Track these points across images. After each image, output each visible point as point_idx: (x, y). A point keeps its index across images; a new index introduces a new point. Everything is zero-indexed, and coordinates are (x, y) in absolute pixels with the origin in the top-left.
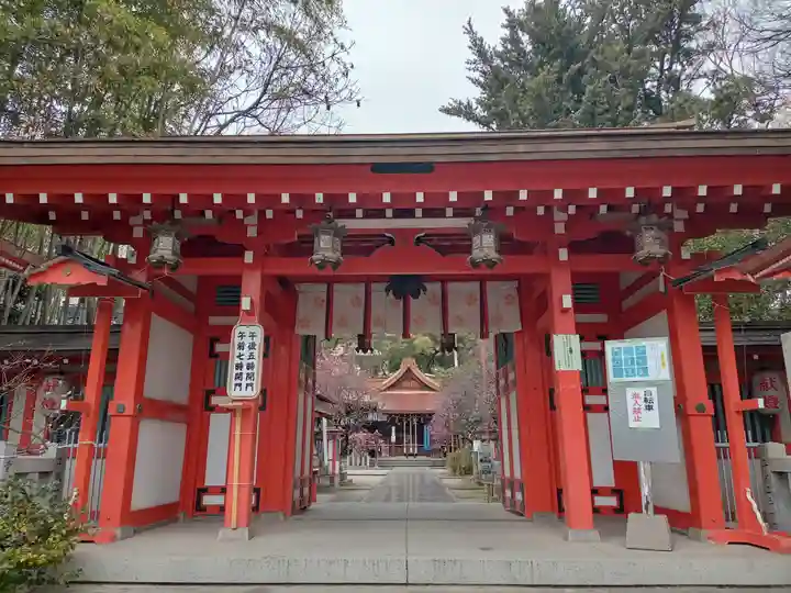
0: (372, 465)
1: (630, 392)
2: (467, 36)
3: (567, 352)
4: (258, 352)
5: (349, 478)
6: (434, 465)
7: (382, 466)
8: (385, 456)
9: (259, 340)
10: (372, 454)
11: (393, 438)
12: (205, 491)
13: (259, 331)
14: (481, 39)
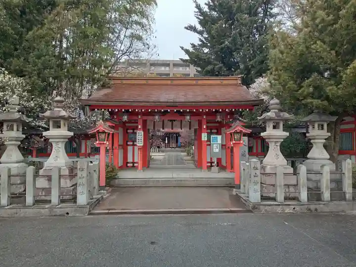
0: (159, 151)
1: (214, 145)
2: (194, 3)
3: (204, 137)
4: (142, 136)
5: (152, 157)
6: (182, 152)
7: (163, 152)
8: (163, 149)
9: (142, 134)
10: (159, 147)
11: (166, 142)
12: (128, 163)
13: (142, 133)
14: (199, 5)
